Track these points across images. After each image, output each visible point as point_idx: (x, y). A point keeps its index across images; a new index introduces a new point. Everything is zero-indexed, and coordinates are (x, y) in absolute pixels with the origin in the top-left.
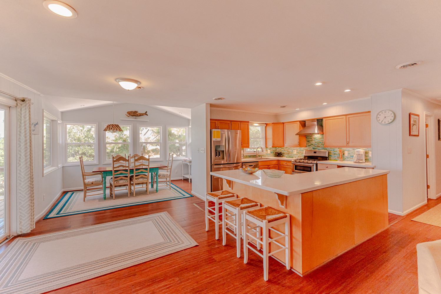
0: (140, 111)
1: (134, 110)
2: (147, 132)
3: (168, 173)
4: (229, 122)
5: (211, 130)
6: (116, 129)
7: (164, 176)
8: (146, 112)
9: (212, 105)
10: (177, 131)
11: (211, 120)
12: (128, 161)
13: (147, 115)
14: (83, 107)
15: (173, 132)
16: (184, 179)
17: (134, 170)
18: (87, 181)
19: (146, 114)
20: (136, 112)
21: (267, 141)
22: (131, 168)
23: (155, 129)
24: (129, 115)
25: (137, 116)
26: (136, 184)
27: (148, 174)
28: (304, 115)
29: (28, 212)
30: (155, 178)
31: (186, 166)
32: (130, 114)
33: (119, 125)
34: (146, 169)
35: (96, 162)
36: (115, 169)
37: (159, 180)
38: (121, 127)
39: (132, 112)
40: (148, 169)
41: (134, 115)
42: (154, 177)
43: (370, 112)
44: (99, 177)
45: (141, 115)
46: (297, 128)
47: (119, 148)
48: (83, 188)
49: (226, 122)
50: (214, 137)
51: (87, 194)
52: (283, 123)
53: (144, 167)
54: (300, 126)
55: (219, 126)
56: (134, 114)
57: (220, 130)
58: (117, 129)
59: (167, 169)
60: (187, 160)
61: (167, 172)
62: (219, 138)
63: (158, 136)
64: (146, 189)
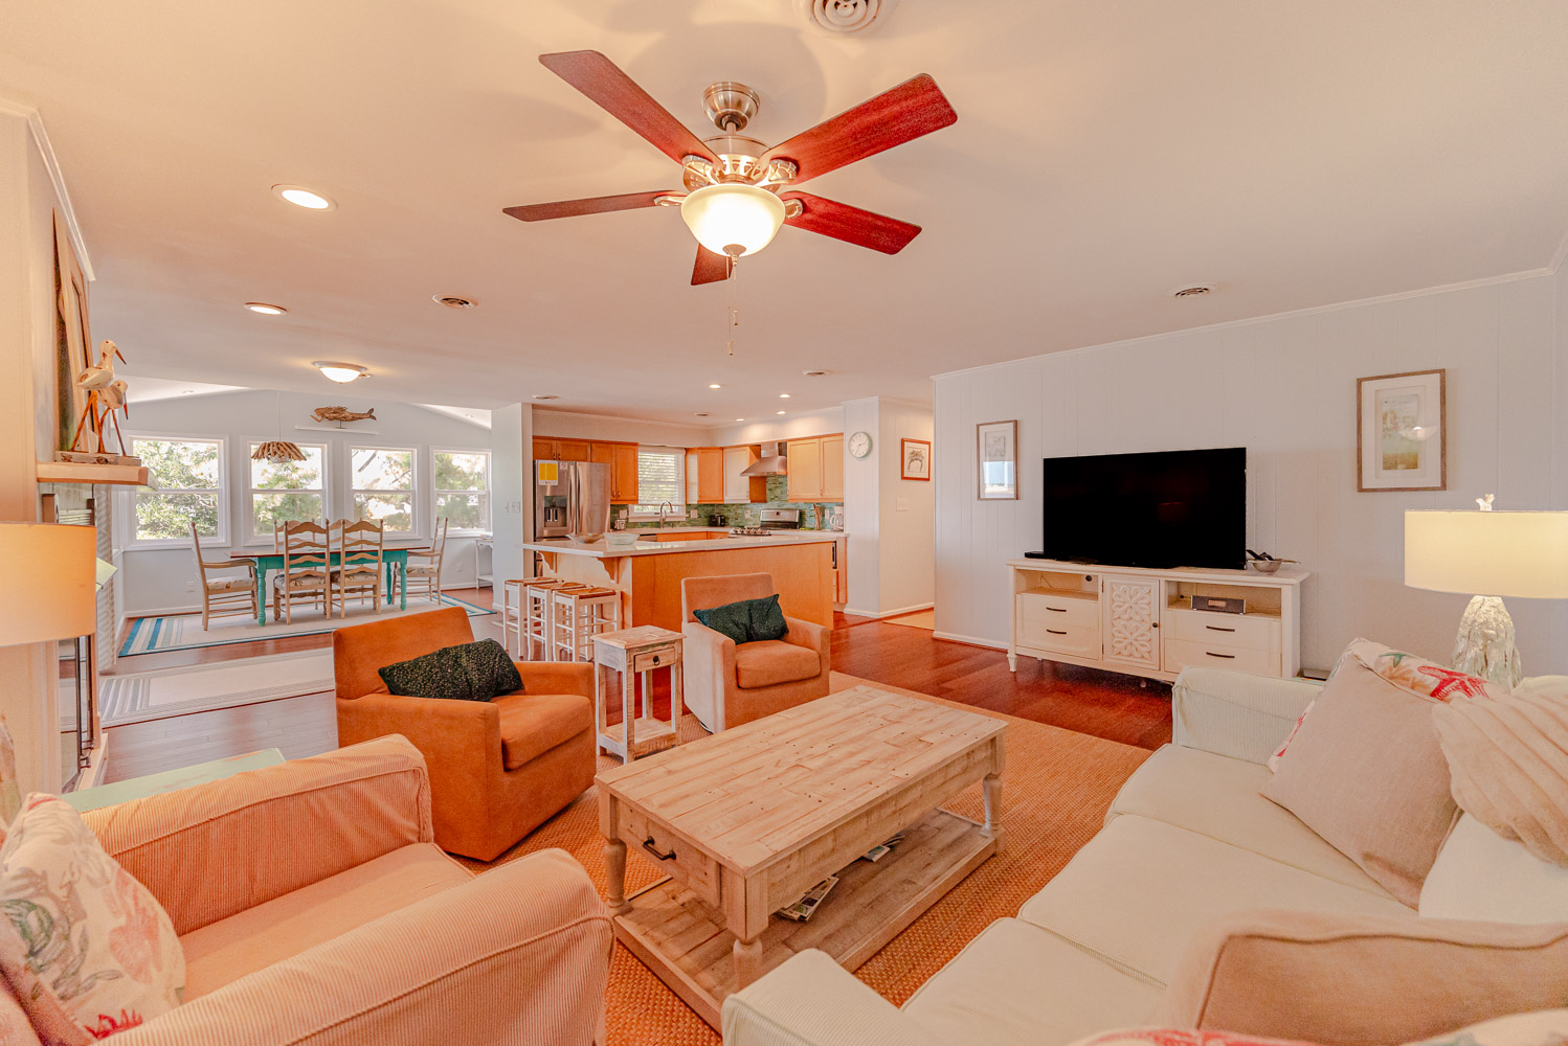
0: (352, 409)
1: (334, 405)
2: (368, 463)
3: (435, 566)
4: (584, 444)
5: (534, 462)
6: (287, 454)
7: (422, 572)
8: (372, 410)
9: (534, 407)
10: (469, 461)
11: (534, 437)
12: (326, 531)
13: (374, 418)
14: (188, 394)
15: (455, 463)
16: (481, 588)
17: (343, 555)
18: (211, 581)
19: (370, 415)
20: (342, 410)
21: (689, 490)
22: (333, 548)
23: (398, 455)
24: (319, 418)
25: (345, 419)
26: (346, 591)
27: (380, 567)
28: (756, 434)
29: (105, 628)
30: (398, 578)
31: (485, 551)
32: (323, 416)
33: (296, 444)
34: (375, 553)
35: (224, 541)
36: (291, 552)
37: (409, 589)
38: (301, 449)
39: (330, 409)
40: (380, 554)
41: (335, 418)
42: (395, 577)
43: (842, 434)
44: (242, 573)
45: (355, 418)
46: (743, 460)
47: (273, 510)
48: (200, 607)
49: (580, 443)
50: (542, 478)
51: (211, 622)
52: (722, 449)
53: (366, 548)
54: (751, 456)
55: (560, 451)
56: (336, 415)
57: (556, 462)
58: (290, 455)
59: (432, 556)
60: (488, 536)
61: (432, 563)
62: (554, 479)
63: (406, 475)
64: (375, 604)
